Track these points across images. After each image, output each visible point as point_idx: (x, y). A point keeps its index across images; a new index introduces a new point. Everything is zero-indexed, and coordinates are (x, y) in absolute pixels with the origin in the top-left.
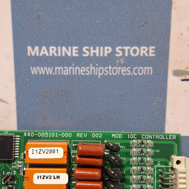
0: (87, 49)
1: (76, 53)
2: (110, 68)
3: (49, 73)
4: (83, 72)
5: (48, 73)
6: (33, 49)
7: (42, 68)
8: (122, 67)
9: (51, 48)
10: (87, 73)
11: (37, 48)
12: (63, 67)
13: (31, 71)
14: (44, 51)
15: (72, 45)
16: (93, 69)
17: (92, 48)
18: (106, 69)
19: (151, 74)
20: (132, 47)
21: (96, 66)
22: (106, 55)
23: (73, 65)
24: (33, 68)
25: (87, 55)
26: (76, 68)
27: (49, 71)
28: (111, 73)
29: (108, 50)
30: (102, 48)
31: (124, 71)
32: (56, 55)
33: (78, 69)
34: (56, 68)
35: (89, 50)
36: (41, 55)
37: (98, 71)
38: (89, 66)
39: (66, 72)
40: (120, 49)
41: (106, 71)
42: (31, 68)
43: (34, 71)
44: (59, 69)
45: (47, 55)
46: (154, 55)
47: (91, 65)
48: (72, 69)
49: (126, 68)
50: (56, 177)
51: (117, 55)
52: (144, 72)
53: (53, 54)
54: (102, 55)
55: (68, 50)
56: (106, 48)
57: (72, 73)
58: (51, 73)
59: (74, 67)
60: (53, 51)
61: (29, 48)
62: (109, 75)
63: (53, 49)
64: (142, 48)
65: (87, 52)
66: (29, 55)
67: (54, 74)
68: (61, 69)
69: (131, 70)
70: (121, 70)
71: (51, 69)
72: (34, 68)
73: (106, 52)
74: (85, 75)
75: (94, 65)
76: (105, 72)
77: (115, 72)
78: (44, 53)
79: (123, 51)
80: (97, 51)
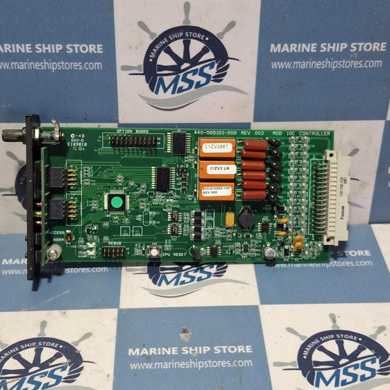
0: (324, 46)
1: (314, 49)
2: (344, 61)
3: (288, 67)
4: (319, 66)
5: (286, 68)
6: (276, 46)
7: (282, 63)
8: (355, 60)
9: (292, 45)
10: (323, 66)
11: (279, 46)
12: (301, 62)
13: (271, 66)
14: (286, 48)
15: (311, 42)
16: (328, 63)
17: (329, 44)
18: (340, 63)
19: (381, 66)
20: (365, 43)
21: (332, 60)
22: (341, 50)
23: (311, 59)
24: (273, 63)
25: (324, 51)
26: (313, 62)
27: (288, 65)
28: (344, 66)
29: (344, 46)
30: (338, 44)
31: (356, 64)
32: (296, 51)
33: (314, 63)
34: (294, 63)
35: (326, 46)
36: (282, 51)
37: (333, 64)
38: (325, 60)
39: (303, 66)
40: (355, 45)
41: (340, 64)
42: (272, 63)
43: (274, 65)
44: (297, 63)
45: (288, 51)
46: (385, 50)
47: (327, 59)
48: (309, 64)
49: (359, 61)
50: (226, 168)
51: (351, 50)
52: (374, 65)
53: (293, 50)
54: (337, 50)
55: (307, 47)
56: (342, 44)
57: (308, 66)
58: (289, 68)
59: (311, 61)
60: (293, 47)
61: (273, 46)
62: (342, 67)
63: (294, 46)
64: (375, 44)
65: (325, 48)
66: (271, 51)
67: (292, 68)
68: (299, 64)
69: (363, 63)
70: (353, 64)
71: (290, 63)
72: (275, 63)
73: (342, 48)
74: (321, 68)
75: (329, 60)
76: (339, 66)
77: (348, 65)
78: (285, 50)
79: (358, 46)
80: (333, 48)
